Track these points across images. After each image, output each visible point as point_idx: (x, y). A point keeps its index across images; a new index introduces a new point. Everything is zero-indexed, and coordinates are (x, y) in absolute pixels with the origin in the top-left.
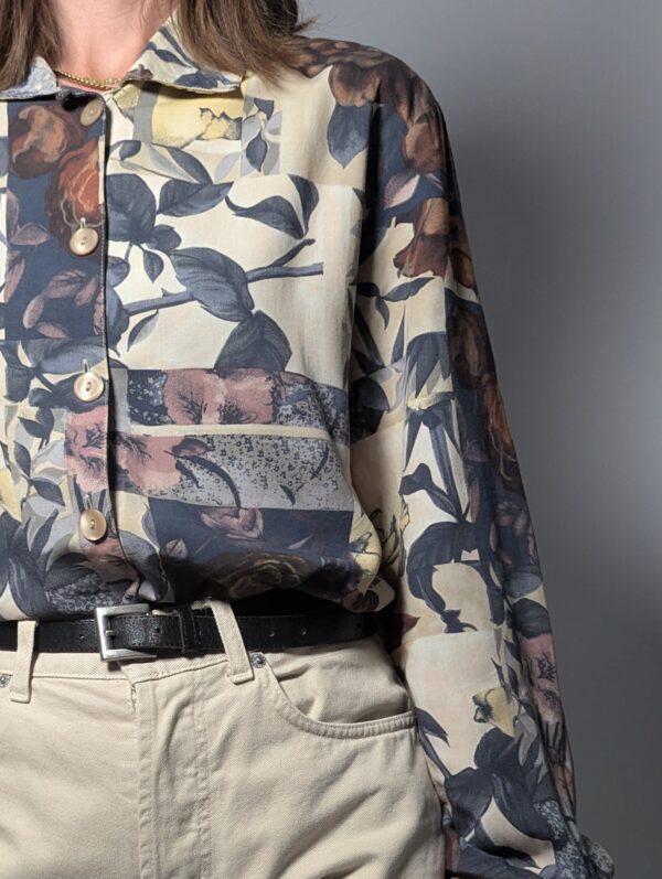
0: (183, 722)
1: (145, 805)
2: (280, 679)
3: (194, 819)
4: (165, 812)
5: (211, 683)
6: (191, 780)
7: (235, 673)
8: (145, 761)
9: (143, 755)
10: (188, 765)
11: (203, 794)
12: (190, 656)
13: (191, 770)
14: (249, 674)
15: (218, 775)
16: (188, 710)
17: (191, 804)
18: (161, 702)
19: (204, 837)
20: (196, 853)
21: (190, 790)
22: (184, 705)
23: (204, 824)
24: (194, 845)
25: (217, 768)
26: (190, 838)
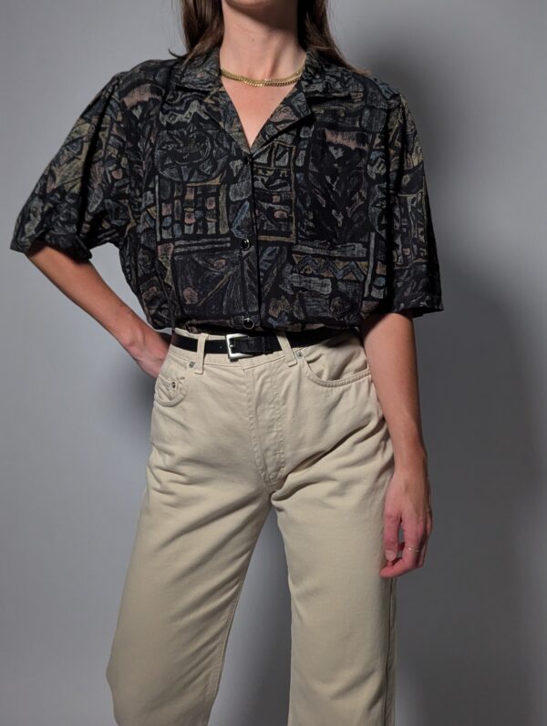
0: (266, 386)
1: (252, 421)
2: (309, 362)
3: (275, 426)
4: (261, 424)
5: (279, 367)
6: (272, 410)
7: (289, 361)
8: (250, 403)
9: (249, 401)
10: (270, 403)
11: (278, 416)
12: (266, 354)
13: (272, 406)
14: (294, 362)
15: (284, 407)
16: (269, 380)
17: (273, 419)
18: (256, 377)
19: (281, 433)
20: (277, 440)
21: (273, 413)
22: (266, 377)
23: (280, 428)
24: (275, 438)
25: (284, 404)
26: (274, 434)
